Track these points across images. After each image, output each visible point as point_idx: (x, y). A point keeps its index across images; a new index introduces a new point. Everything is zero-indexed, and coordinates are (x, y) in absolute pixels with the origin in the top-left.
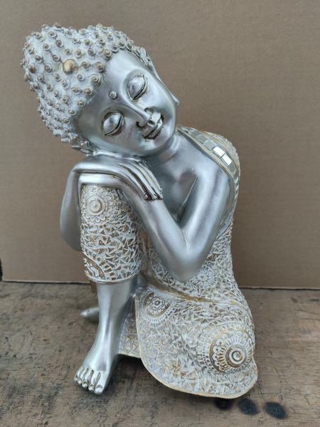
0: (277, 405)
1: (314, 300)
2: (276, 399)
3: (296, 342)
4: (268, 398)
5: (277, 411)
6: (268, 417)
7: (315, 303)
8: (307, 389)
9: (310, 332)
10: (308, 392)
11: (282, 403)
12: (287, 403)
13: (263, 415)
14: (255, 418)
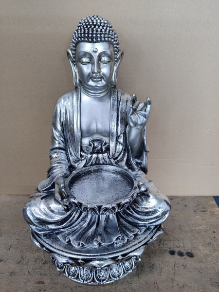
0: (190, 253)
1: (202, 211)
2: (190, 251)
3: (196, 230)
4: (187, 251)
5: (191, 255)
6: (187, 257)
7: (203, 213)
8: (200, 248)
9: (201, 226)
10: (201, 248)
11: (192, 252)
12: (194, 252)
13: (186, 256)
14: (183, 257)
